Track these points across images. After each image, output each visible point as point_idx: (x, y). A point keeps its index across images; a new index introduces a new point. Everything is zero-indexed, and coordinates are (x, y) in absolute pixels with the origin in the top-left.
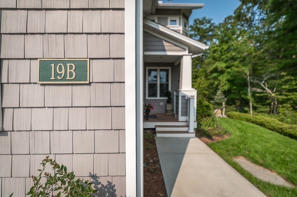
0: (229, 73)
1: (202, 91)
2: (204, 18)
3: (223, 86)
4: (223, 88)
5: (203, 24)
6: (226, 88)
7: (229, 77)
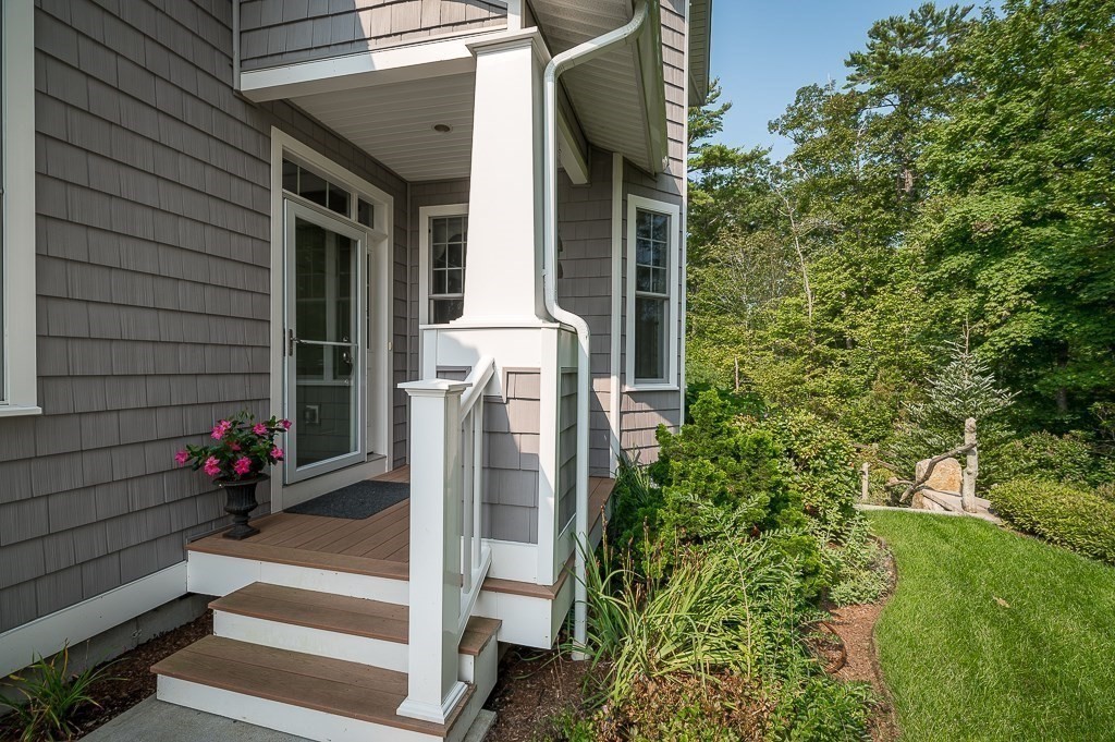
0: (1042, 246)
1: (898, 348)
2: (928, 10)
3: (1005, 321)
4: (1002, 330)
5: (919, 41)
6: (1024, 329)
7: (1041, 270)
